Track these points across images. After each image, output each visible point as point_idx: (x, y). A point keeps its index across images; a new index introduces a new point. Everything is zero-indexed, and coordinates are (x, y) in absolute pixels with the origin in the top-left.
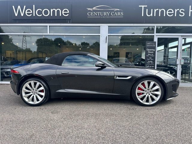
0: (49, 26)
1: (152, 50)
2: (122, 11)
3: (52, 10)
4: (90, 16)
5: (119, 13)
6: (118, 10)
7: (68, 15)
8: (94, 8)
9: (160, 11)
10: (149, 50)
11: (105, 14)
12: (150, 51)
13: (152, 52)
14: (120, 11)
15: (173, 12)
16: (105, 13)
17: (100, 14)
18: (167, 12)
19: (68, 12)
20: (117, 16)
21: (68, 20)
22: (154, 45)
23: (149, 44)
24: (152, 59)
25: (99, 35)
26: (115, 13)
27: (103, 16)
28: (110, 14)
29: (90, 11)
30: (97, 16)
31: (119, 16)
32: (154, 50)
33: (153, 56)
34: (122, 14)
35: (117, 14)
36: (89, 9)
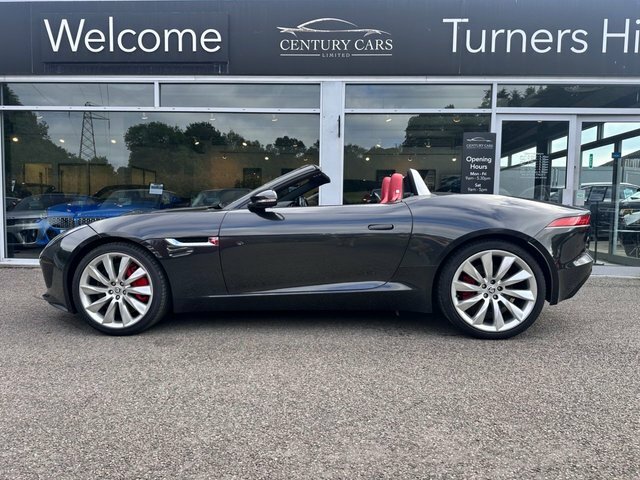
0: (160, 84)
1: (484, 160)
2: (388, 37)
3: (167, 34)
4: (289, 51)
5: (379, 43)
7: (218, 48)
8: (301, 27)
9: (510, 35)
10: (472, 159)
11: (335, 45)
12: (476, 163)
13: (482, 167)
14: (383, 37)
15: (551, 40)
16: (336, 43)
17: (319, 45)
18: (533, 41)
19: (219, 39)
20: (375, 52)
21: (218, 63)
22: (489, 143)
23: (473, 142)
24: (482, 187)
25: (317, 111)
26: (366, 42)
27: (330, 51)
28: (351, 46)
29: (288, 36)
30: (311, 51)
31: (380, 51)
32: (490, 161)
33: (485, 179)
34: (389, 47)
35: (374, 47)
36: (286, 30)
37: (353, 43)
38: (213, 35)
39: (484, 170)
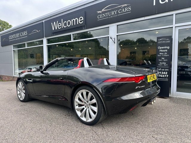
0: (73, 34)
1: (165, 47)
2: (129, 6)
3: (72, 20)
4: (100, 19)
5: (126, 9)
6: (126, 5)
7: (83, 22)
8: (103, 10)
10: (160, 48)
11: (113, 13)
12: (162, 49)
13: (165, 51)
14: (128, 6)
16: (113, 12)
17: (108, 14)
19: (83, 19)
20: (125, 12)
21: (83, 26)
22: (168, 40)
23: (161, 41)
24: (165, 59)
25: (108, 36)
26: (122, 10)
27: (111, 16)
28: (117, 12)
29: (100, 14)
30: (106, 17)
31: (127, 12)
32: (168, 48)
33: (166, 56)
34: (130, 9)
35: (125, 11)
36: (99, 12)
37: (118, 11)
38: (81, 19)
39: (166, 52)
